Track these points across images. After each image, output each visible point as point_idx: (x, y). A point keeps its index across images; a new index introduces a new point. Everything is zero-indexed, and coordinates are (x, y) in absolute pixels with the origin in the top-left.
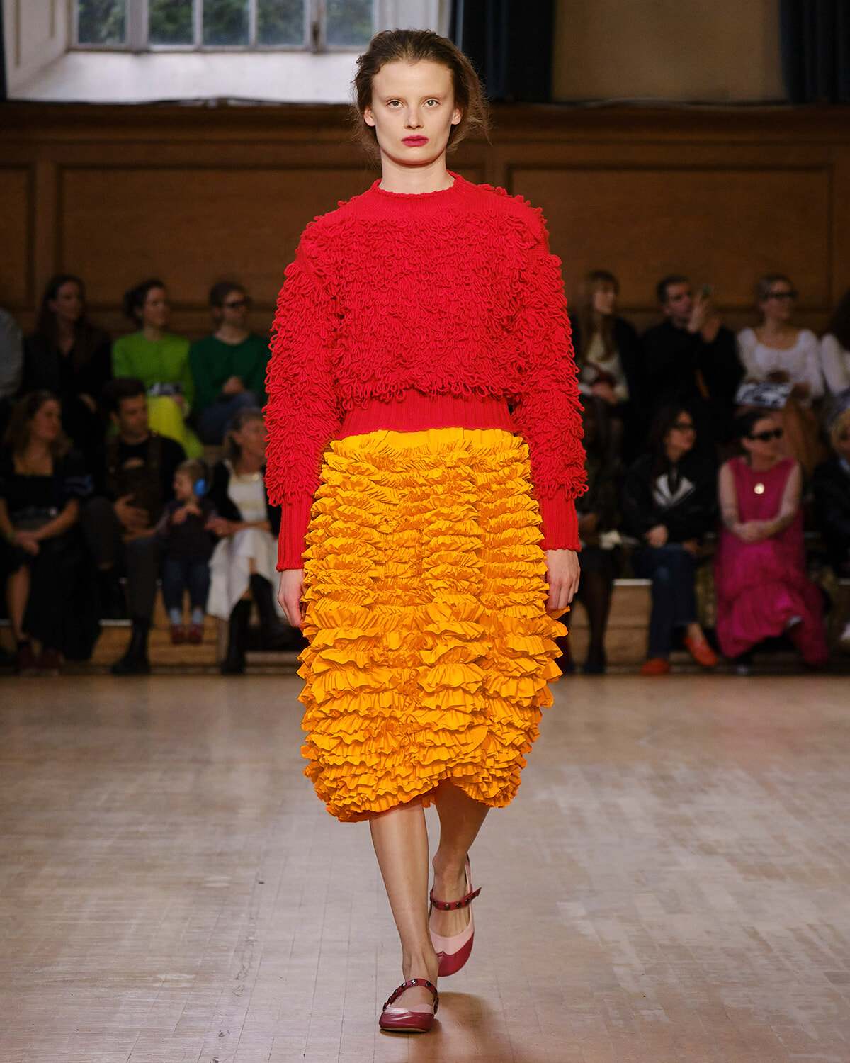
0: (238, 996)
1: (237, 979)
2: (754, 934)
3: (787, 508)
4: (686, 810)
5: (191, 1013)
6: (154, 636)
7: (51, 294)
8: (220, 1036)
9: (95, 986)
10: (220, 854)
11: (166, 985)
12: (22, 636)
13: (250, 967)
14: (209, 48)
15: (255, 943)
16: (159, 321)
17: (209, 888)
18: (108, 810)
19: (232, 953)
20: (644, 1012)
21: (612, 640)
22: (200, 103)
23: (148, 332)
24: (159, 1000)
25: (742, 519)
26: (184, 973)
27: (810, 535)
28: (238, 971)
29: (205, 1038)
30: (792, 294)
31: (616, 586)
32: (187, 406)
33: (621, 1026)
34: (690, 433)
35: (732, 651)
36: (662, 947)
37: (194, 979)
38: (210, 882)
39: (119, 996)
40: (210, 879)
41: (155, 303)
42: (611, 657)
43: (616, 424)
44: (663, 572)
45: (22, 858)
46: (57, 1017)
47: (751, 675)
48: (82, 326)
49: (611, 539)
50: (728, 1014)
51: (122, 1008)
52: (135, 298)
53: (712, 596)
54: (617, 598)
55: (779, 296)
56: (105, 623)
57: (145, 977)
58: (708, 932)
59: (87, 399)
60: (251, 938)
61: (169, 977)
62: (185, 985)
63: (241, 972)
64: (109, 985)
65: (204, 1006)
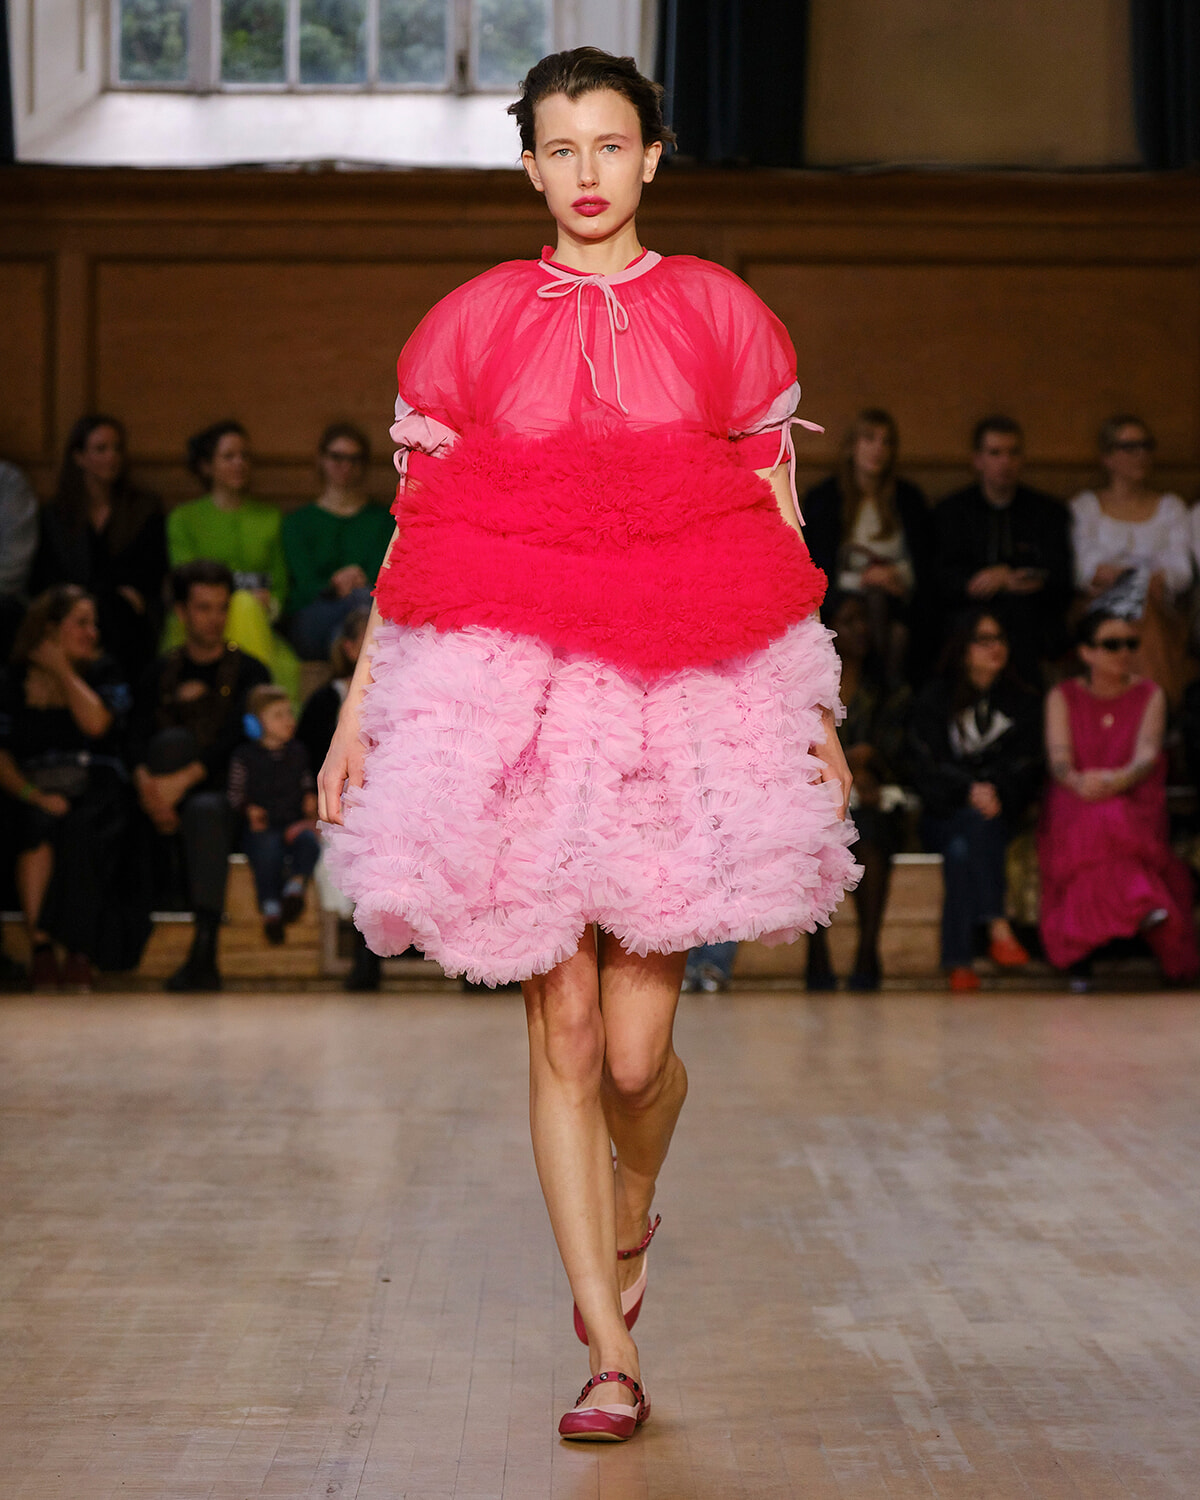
0: (354, 1437)
1: (352, 1413)
2: (1096, 1350)
3: (1145, 752)
4: (996, 1179)
5: (286, 1459)
6: (226, 936)
7: (78, 443)
8: (328, 1492)
9: (148, 1423)
10: (327, 1241)
11: (249, 1422)
12: (40, 937)
13: (371, 1397)
14: (309, 87)
15: (377, 1364)
16: (235, 482)
17: (314, 1287)
18: (165, 1180)
19: (345, 1377)
20: (938, 1458)
21: (889, 942)
22: (295, 167)
23: (218, 499)
24: (241, 1443)
25: (1079, 765)
26: (275, 1405)
27: (1178, 791)
28: (353, 1403)
29: (307, 1494)
30: (1149, 444)
31: (898, 865)
32: (276, 606)
33: (904, 1477)
34: (998, 647)
35: (1062, 956)
36: (965, 1369)
37: (291, 1413)
38: (312, 1280)
39: (183, 1436)
40: (313, 1275)
41: (229, 455)
42: (888, 966)
43: (899, 632)
44: (959, 846)
45: (41, 1246)
46: (94, 1465)
47: (1091, 991)
48: (122, 488)
49: (892, 795)
50: (1058, 1460)
51: (186, 1453)
52: (202, 447)
53: (1034, 878)
54: (899, 882)
55: (1129, 446)
56: (159, 917)
57: (219, 1410)
58: (1028, 1348)
59: (131, 594)
60: (372, 1357)
61: (254, 1410)
62: (277, 1421)
63: (357, 1405)
64: (167, 1421)
65: (305, 1451)
